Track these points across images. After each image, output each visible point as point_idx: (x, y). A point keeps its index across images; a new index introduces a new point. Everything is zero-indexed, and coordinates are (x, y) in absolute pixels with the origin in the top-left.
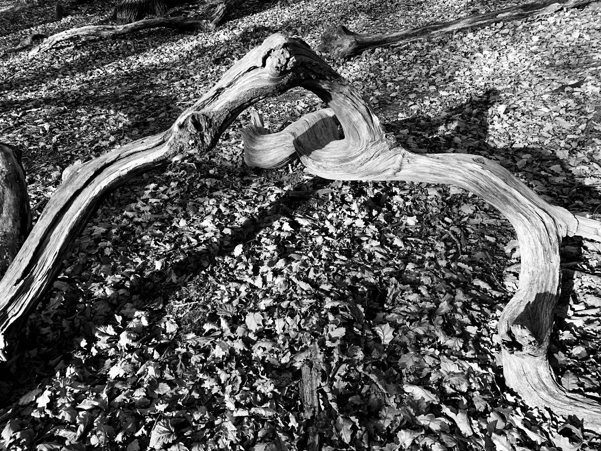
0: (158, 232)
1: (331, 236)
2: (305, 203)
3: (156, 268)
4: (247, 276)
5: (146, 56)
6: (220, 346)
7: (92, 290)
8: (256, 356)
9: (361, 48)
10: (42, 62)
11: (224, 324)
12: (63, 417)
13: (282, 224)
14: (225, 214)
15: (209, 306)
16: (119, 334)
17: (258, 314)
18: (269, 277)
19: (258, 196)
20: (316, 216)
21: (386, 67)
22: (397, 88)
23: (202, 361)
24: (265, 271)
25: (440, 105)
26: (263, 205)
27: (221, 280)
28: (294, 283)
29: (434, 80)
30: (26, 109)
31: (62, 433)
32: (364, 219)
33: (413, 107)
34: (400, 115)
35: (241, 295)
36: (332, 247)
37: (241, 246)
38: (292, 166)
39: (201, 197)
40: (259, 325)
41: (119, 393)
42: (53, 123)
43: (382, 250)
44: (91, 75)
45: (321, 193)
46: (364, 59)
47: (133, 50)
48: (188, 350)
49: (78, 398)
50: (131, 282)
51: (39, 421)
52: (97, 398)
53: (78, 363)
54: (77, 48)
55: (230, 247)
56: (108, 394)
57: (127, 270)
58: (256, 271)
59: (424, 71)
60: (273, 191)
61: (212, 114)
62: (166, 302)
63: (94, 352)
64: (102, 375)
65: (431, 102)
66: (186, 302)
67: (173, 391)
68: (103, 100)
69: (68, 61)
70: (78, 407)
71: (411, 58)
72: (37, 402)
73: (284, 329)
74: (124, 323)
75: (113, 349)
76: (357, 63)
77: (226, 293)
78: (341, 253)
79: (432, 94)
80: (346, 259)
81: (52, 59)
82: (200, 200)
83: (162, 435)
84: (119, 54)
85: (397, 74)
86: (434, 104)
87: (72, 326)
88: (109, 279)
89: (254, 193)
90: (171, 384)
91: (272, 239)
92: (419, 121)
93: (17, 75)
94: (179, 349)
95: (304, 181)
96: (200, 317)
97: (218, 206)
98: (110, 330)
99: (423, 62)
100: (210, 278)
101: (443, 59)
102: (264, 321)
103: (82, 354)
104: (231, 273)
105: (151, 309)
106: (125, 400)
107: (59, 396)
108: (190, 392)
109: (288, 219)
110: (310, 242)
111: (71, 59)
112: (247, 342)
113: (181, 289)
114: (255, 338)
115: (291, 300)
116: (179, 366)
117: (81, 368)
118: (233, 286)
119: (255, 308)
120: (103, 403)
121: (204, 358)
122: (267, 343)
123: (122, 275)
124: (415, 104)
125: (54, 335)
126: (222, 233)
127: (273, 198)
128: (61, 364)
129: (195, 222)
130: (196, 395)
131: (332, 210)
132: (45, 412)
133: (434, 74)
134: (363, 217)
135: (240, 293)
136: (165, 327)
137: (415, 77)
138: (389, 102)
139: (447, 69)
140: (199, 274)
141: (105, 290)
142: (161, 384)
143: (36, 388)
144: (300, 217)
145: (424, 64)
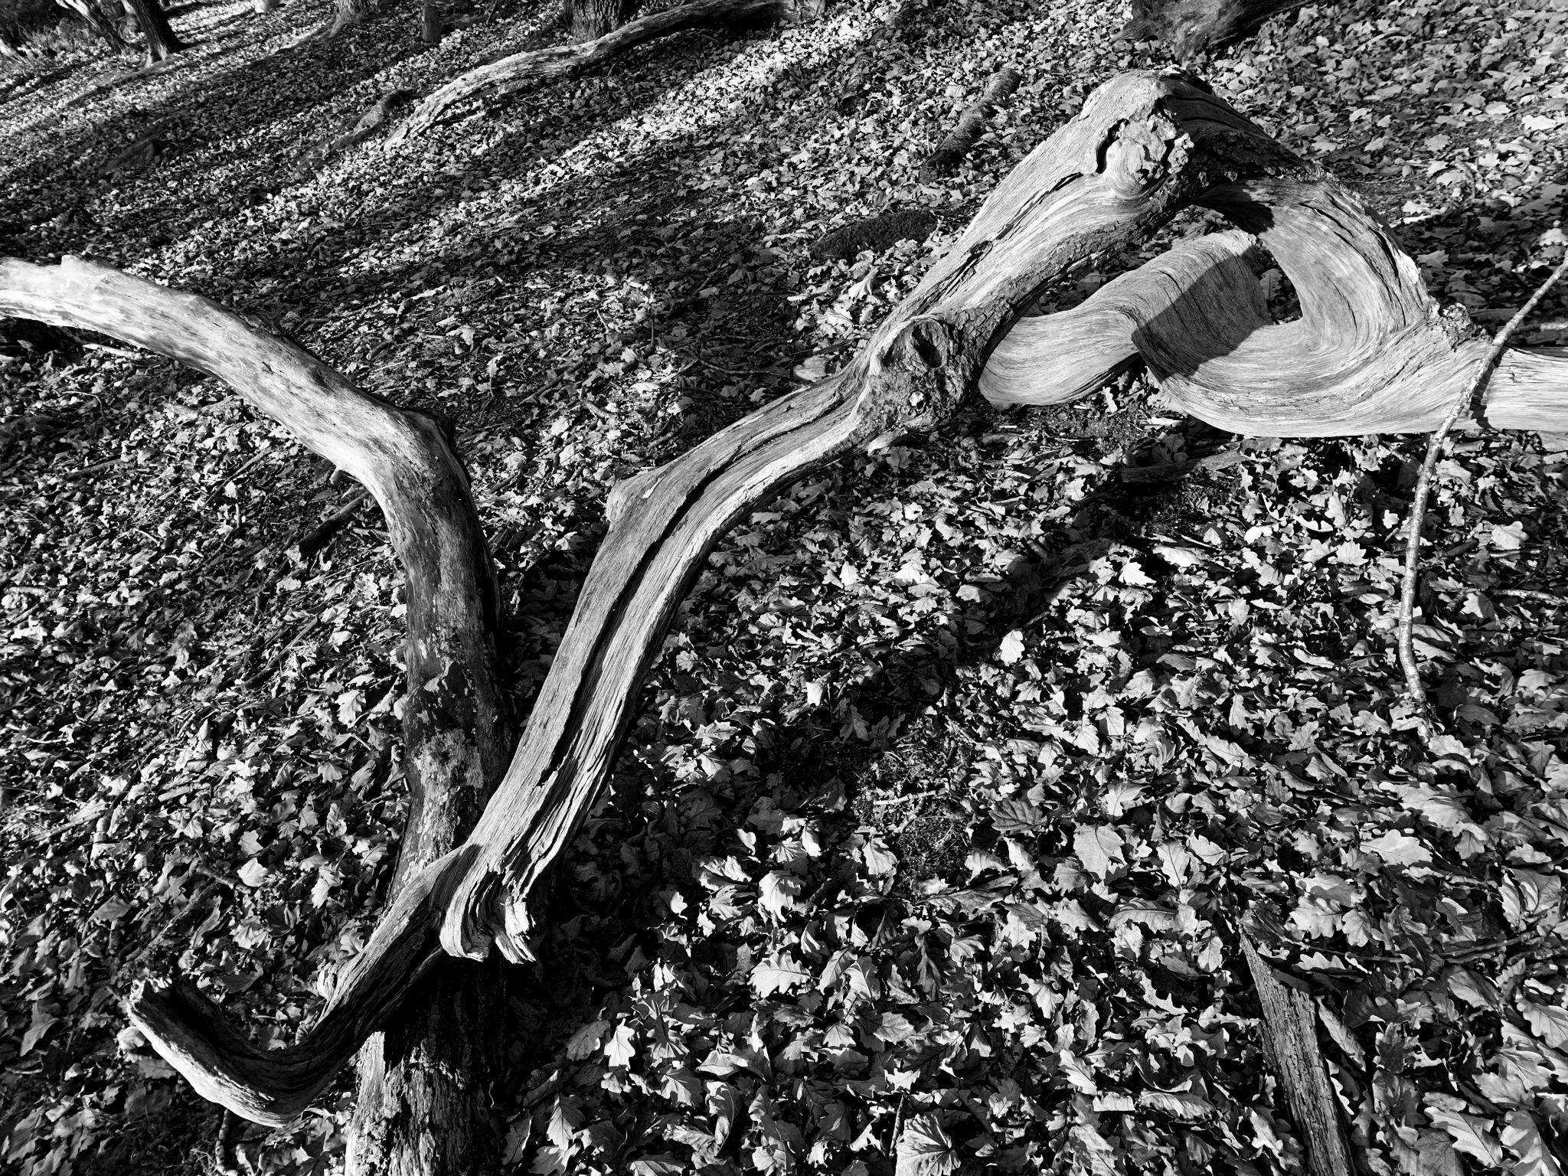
0: (795, 602)
1: (1268, 594)
2: (1171, 501)
3: (810, 701)
4: (1049, 721)
5: (659, 114)
6: (1021, 918)
7: (671, 764)
8: (1123, 944)
9: (1258, 14)
10: (419, 163)
11: (1017, 856)
12: (674, 1095)
13: (1118, 567)
14: (951, 544)
15: (966, 804)
16: (757, 878)
17: (1107, 831)
18: (1116, 724)
19: (1032, 487)
20: (1212, 537)
21: (1338, 63)
22: (1384, 122)
23: (982, 957)
24: (1099, 705)
25: (1534, 163)
26: (1054, 513)
27: (981, 730)
28: (1189, 740)
29: (1498, 85)
30: (412, 293)
31: (680, 1134)
32: (1362, 542)
33: (1444, 179)
34: (1410, 207)
35: (1046, 773)
36: (1279, 630)
37: (1018, 635)
38: (1115, 391)
39: (881, 500)
40: (1113, 860)
41: (789, 1037)
42: (480, 326)
43: (1433, 634)
44: (537, 182)
45: (1213, 465)
46: (1267, 47)
47: (624, 101)
48: (936, 924)
49: (697, 1048)
50: (756, 739)
51: (621, 1100)
52: (740, 1045)
53: (674, 956)
54: (493, 114)
55: (987, 638)
56: (766, 1037)
57: (741, 709)
58: (1074, 707)
59: (1463, 59)
60: (1073, 470)
61: (964, 317)
62: (851, 793)
63: (707, 927)
64: (737, 987)
65: (1503, 157)
66: (904, 793)
67: (921, 1036)
68: (581, 249)
69: (478, 152)
70: (702, 1068)
71: (1415, 25)
72: (607, 1052)
73: (1188, 872)
74: (762, 849)
75: (750, 919)
76: (1246, 60)
77: (1005, 770)
78: (1313, 649)
79: (1500, 128)
80: (1330, 665)
81: (440, 153)
82: (880, 507)
83: (926, 1156)
84: (592, 118)
85: (1376, 78)
86: (1511, 161)
87: (643, 858)
88: (705, 735)
89: (1021, 480)
90: (915, 1017)
91: (1101, 613)
92: (1474, 221)
93: (369, 203)
94: (913, 921)
95: (1154, 433)
96: (948, 836)
97: (930, 524)
98: (733, 869)
99: (1454, 31)
100: (952, 727)
101: (1519, 13)
102: (1126, 850)
103: (681, 932)
104: (1004, 713)
105: (818, 812)
106: (806, 1055)
107: (652, 1041)
108: (968, 1039)
109: (1134, 552)
110: (1210, 616)
111: (484, 146)
112: (1091, 906)
113: (881, 756)
114: (1112, 898)
115: (1194, 788)
116: (922, 966)
117: (685, 968)
118: (1019, 748)
119: (1094, 811)
120: (755, 1059)
121: (981, 947)
122: (1150, 914)
123: (733, 723)
124: (1450, 168)
125: (608, 883)
126: (957, 600)
127: (1075, 491)
128: (637, 958)
129: (881, 570)
130: (985, 1051)
131: (1257, 516)
132: (631, 1082)
133: (1494, 66)
134: (1358, 535)
135: (1041, 768)
136: (863, 859)
137: (1435, 81)
138: (1366, 171)
139: (1535, 45)
140: (920, 715)
141: (699, 762)
142: (888, 1016)
143: (595, 1020)
144: (1166, 544)
145: (1458, 37)
